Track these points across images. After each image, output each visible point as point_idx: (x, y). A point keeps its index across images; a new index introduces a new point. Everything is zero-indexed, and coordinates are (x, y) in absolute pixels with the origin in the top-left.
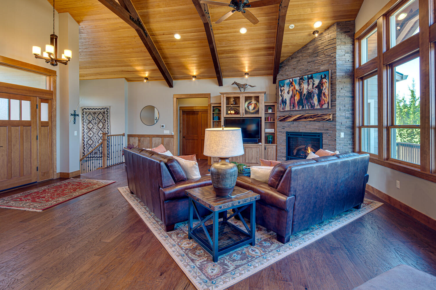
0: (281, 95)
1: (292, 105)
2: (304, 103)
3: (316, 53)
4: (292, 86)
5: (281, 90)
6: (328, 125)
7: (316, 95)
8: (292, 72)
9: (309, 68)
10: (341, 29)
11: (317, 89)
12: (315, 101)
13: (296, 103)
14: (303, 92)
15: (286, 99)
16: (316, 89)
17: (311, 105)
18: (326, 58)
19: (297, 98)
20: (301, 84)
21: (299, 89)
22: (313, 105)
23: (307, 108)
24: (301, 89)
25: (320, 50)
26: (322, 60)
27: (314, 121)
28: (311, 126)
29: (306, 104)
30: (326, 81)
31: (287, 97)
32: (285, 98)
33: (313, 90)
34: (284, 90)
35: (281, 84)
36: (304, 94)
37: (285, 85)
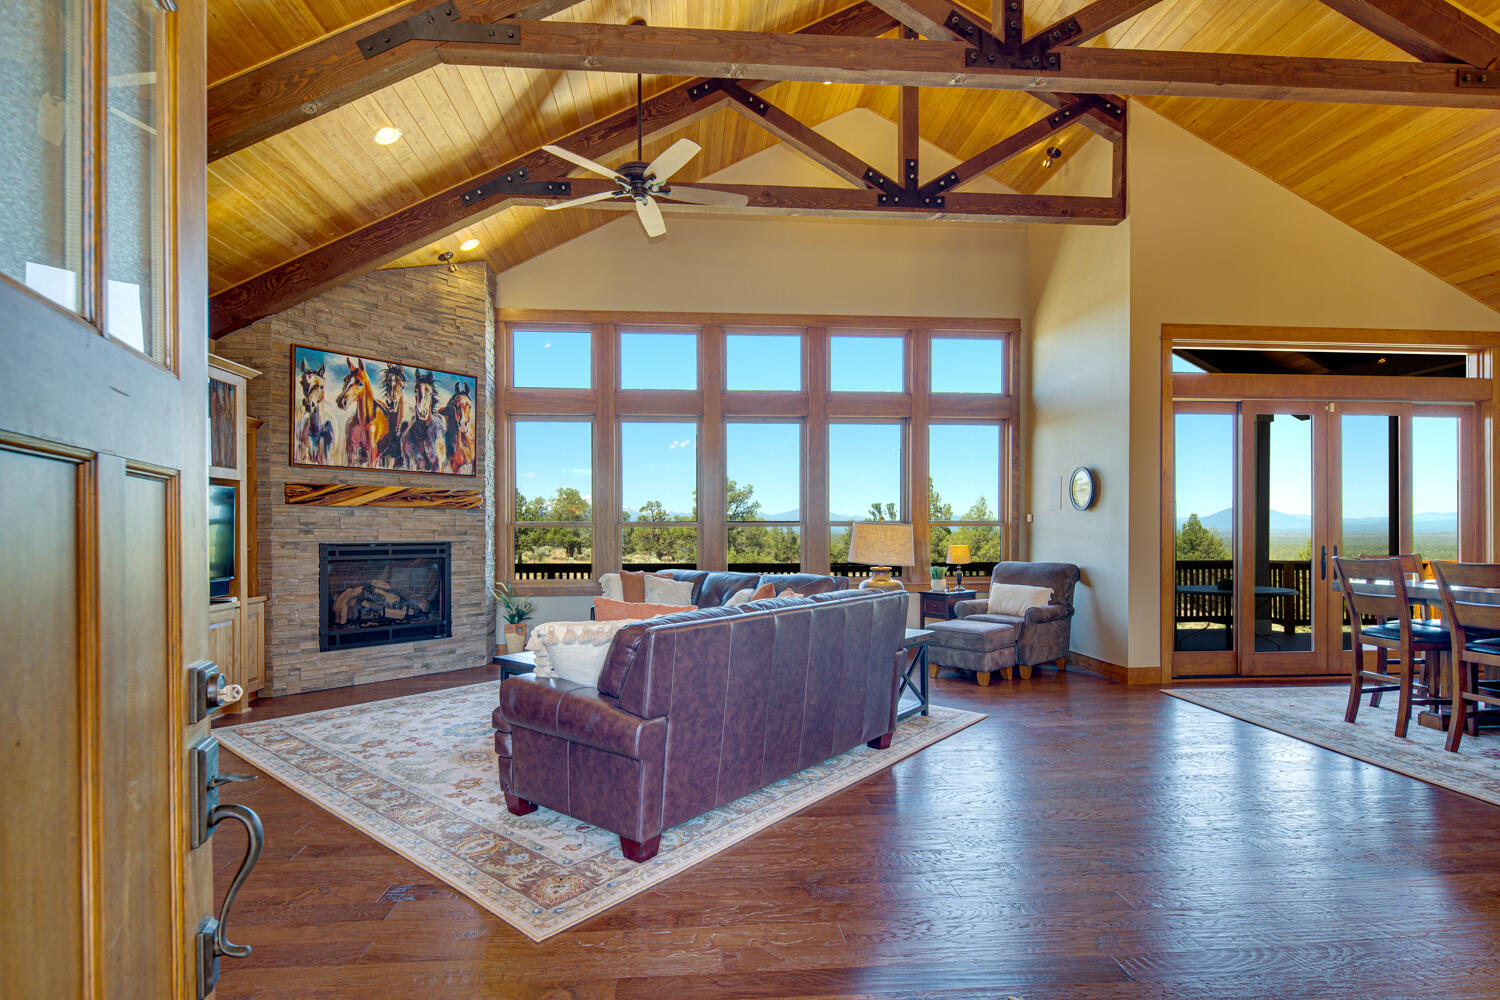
0: (306, 403)
1: (357, 449)
2: (405, 450)
4: (357, 382)
5: (305, 384)
6: (465, 518)
7: (440, 434)
8: (346, 333)
9: (411, 348)
11: (444, 418)
12: (438, 449)
13: (374, 445)
14: (401, 417)
15: (328, 424)
16: (440, 418)
17: (426, 459)
18: (461, 339)
19: (377, 429)
20: (395, 387)
21: (384, 401)
22: (432, 461)
23: (415, 469)
24: (393, 403)
25: (445, 310)
26: (450, 340)
27: (436, 508)
28: (417, 523)
29: (410, 455)
30: (469, 402)
31: (337, 419)
32: (327, 419)
33: (433, 417)
34: (322, 387)
35: (306, 363)
36: (405, 425)
37: (327, 369)
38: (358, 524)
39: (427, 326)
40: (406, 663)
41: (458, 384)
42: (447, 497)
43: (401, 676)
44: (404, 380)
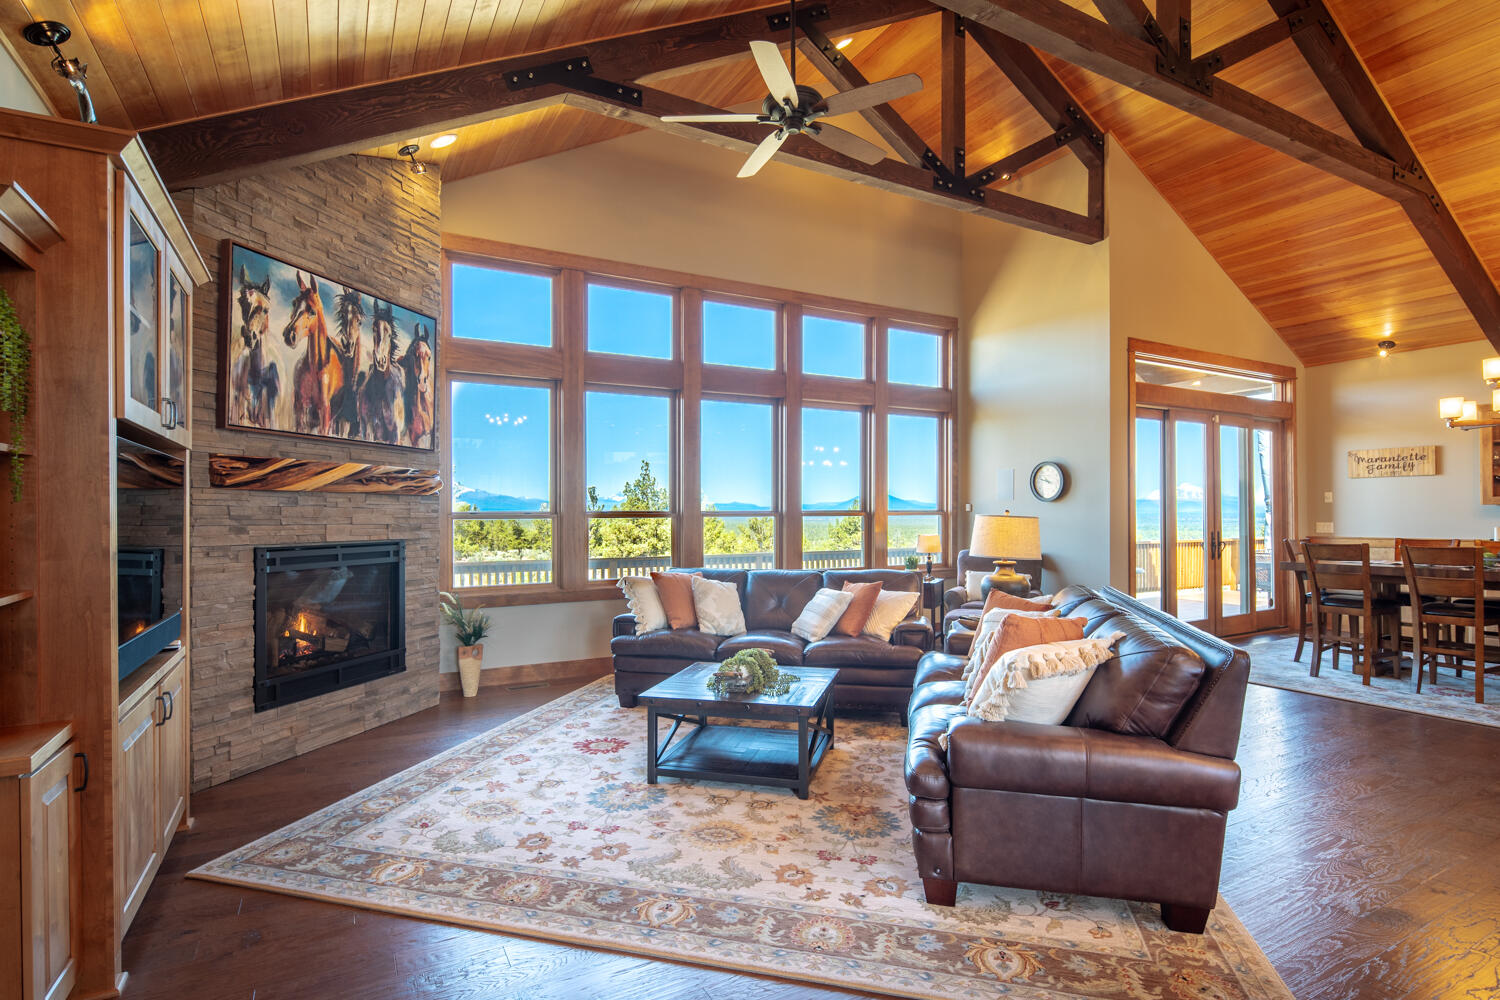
0: (245, 332)
1: (307, 407)
2: (361, 412)
4: (309, 309)
5: (243, 302)
6: (419, 510)
7: (399, 393)
8: (289, 234)
9: (364, 268)
11: (403, 371)
12: (397, 413)
13: (327, 403)
14: (358, 364)
15: (272, 366)
16: (399, 370)
17: (384, 426)
19: (331, 379)
20: (351, 322)
21: (339, 340)
22: (390, 428)
23: (371, 439)
24: (349, 343)
25: (400, 223)
26: (405, 265)
28: (370, 516)
29: (366, 419)
30: (428, 351)
31: (283, 358)
32: (271, 359)
33: (391, 368)
34: (266, 311)
35: (247, 272)
36: (362, 374)
37: (272, 285)
38: (303, 517)
39: (380, 240)
40: (356, 714)
41: (417, 325)
42: (405, 479)
43: (351, 734)
44: (361, 313)
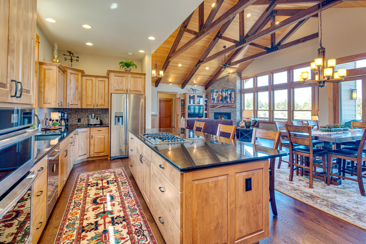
0: (212, 96)
1: (218, 101)
3: (228, 81)
4: (218, 93)
5: (212, 94)
6: (233, 109)
7: (229, 98)
8: (217, 87)
9: (225, 87)
10: (238, 74)
12: (229, 100)
13: (220, 100)
14: (223, 96)
17: (227, 101)
18: (233, 84)
19: (220, 98)
20: (222, 92)
23: (225, 103)
24: (222, 94)
25: (230, 80)
27: (228, 108)
28: (226, 110)
29: (224, 101)
30: (233, 93)
31: (215, 97)
33: (228, 96)
34: (214, 94)
35: (212, 91)
37: (214, 92)
38: (218, 110)
39: (228, 83)
41: (231, 90)
42: (230, 106)
44: (224, 91)
